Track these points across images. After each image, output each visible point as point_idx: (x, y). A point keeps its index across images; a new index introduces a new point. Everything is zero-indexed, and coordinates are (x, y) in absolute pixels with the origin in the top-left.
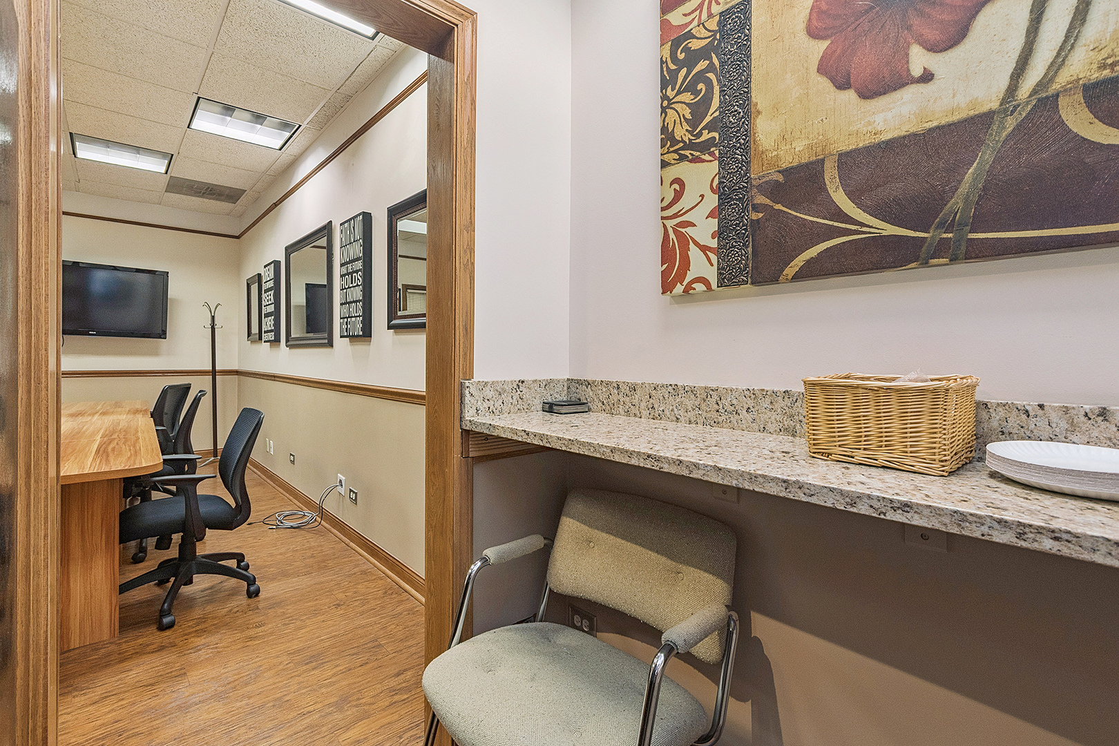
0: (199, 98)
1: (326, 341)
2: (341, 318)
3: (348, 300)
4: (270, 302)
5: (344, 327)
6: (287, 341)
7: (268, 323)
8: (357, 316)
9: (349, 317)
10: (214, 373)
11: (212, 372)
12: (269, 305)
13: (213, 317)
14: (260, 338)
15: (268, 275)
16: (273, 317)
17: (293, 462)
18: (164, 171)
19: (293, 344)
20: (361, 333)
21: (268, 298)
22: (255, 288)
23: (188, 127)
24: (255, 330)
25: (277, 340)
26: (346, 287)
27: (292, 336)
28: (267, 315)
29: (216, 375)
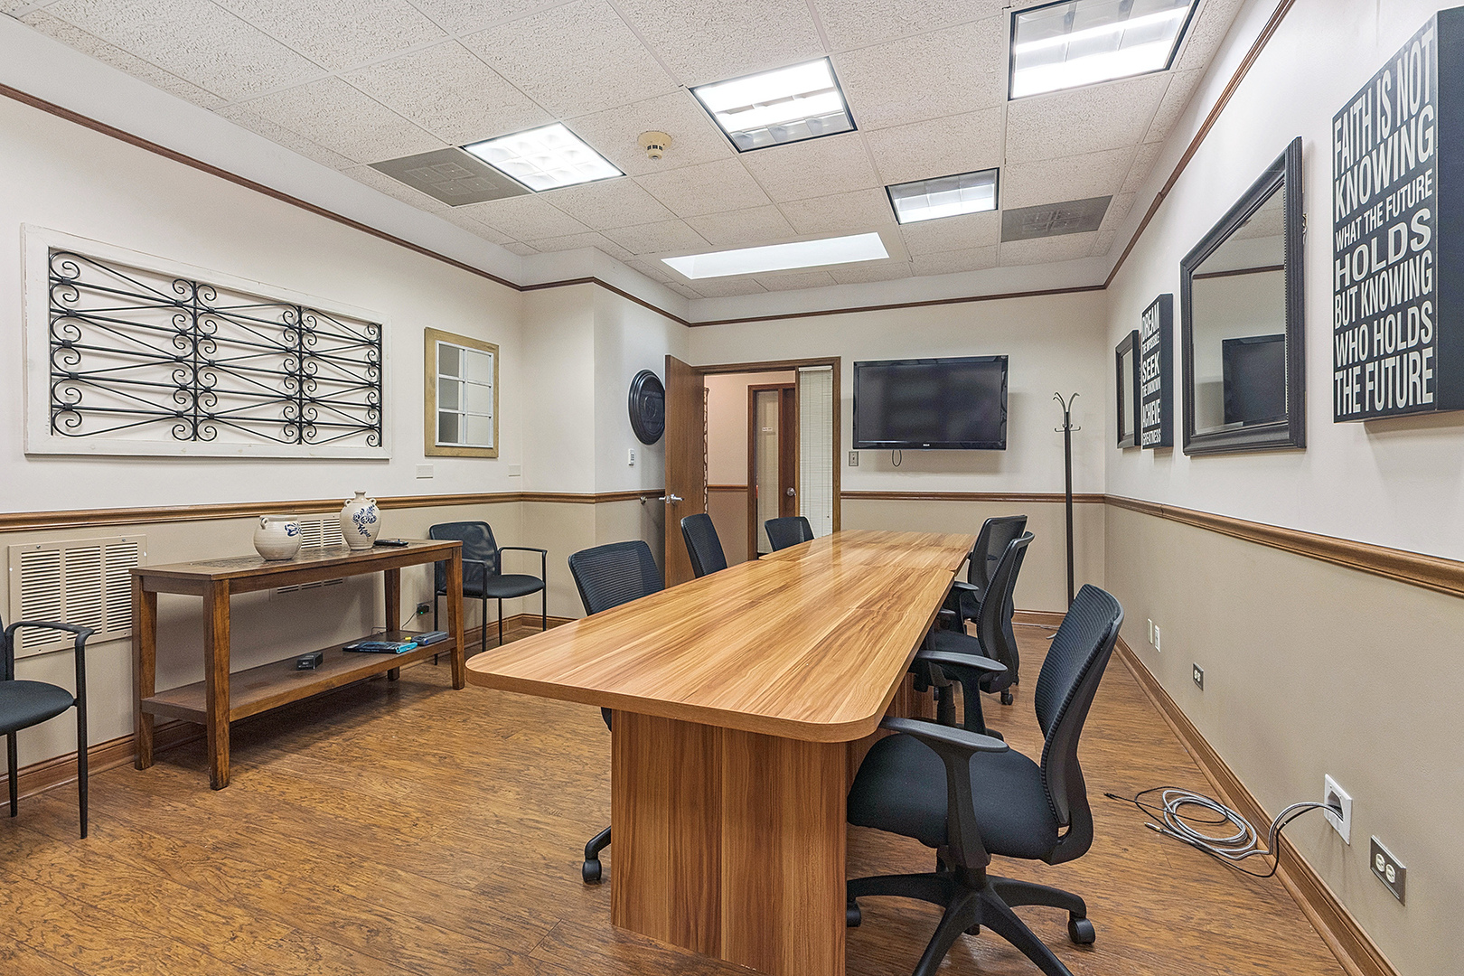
0: (1014, 14)
1: (1286, 435)
2: (1336, 369)
3: (1367, 311)
4: (1153, 375)
5: (1352, 390)
6: (1187, 442)
7: (1151, 413)
8: (1408, 350)
9: (1371, 359)
10: (1069, 498)
11: (1066, 497)
12: (1152, 379)
13: (1067, 415)
14: (1138, 442)
15: (1148, 327)
16: (1158, 401)
17: (1200, 684)
18: (993, 207)
19: (1198, 447)
20: (1428, 398)
21: (1151, 366)
22: (1128, 358)
23: (1009, 99)
24: (1129, 428)
25: (1165, 445)
26: (1357, 278)
27: (1198, 432)
28: (1149, 399)
29: (1071, 502)
